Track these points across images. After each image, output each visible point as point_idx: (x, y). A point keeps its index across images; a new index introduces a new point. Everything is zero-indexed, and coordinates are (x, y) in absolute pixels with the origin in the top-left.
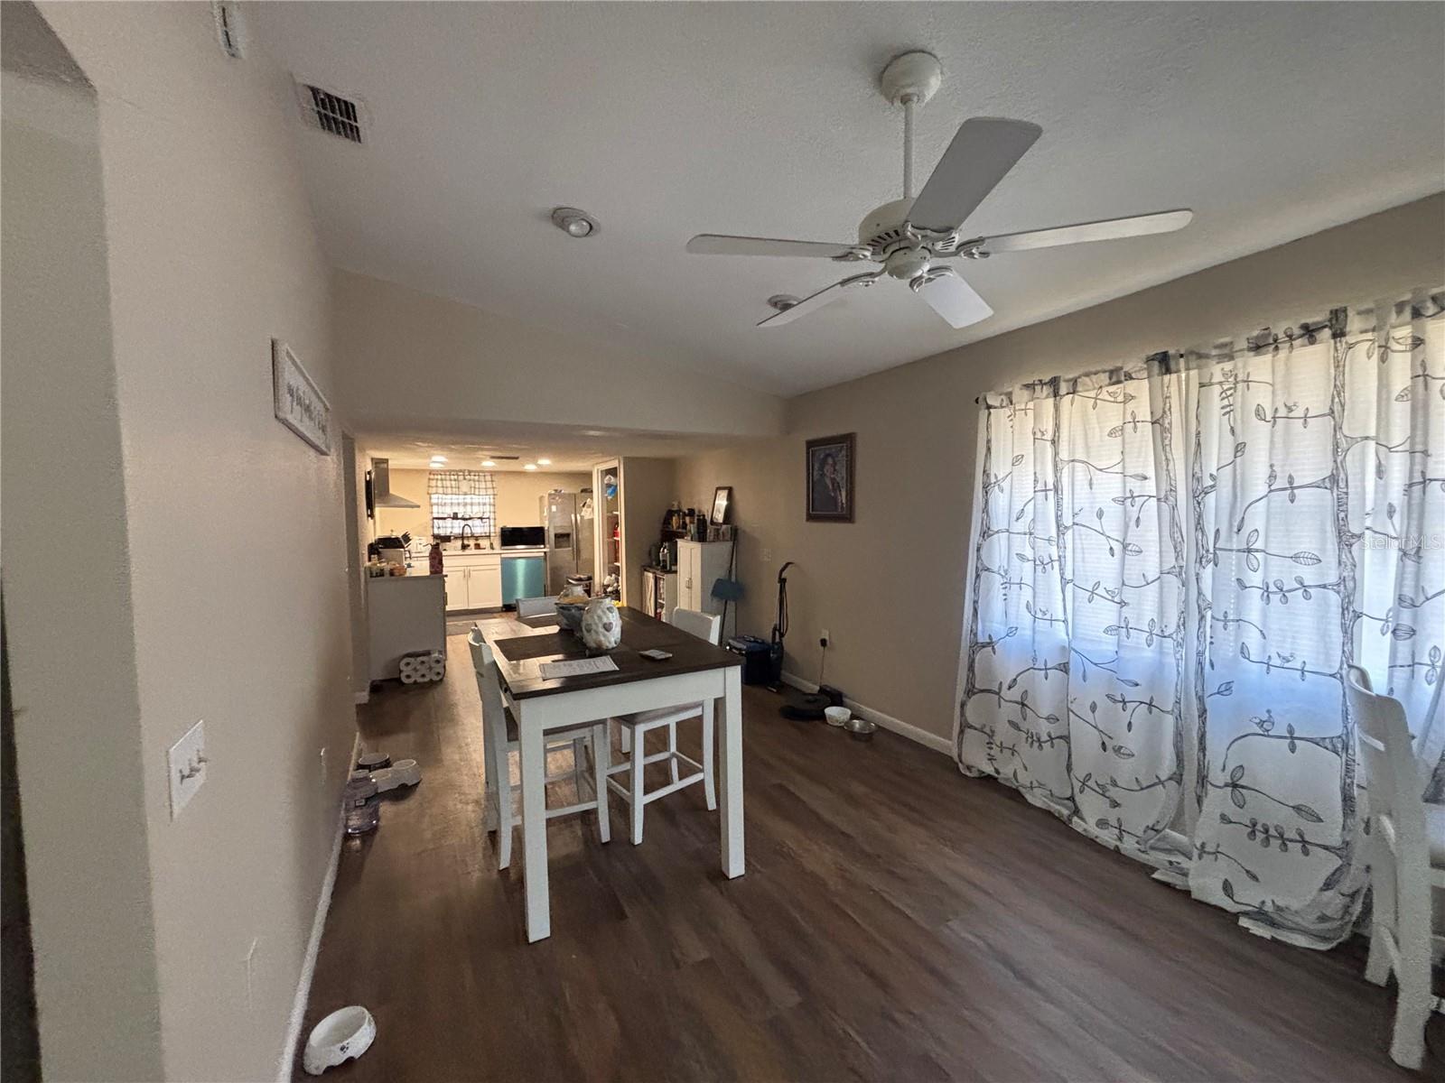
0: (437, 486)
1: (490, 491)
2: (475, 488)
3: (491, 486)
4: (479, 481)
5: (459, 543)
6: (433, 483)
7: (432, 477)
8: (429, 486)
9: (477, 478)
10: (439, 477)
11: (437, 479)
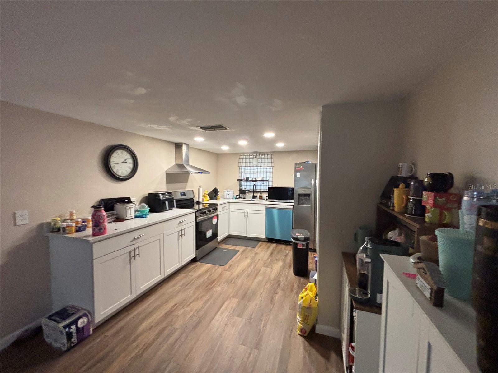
0: (242, 162)
1: (270, 165)
2: (261, 162)
3: (270, 161)
4: (264, 158)
5: (251, 195)
6: (241, 161)
7: (241, 157)
8: (239, 162)
9: (263, 156)
10: (244, 157)
11: (243, 158)
